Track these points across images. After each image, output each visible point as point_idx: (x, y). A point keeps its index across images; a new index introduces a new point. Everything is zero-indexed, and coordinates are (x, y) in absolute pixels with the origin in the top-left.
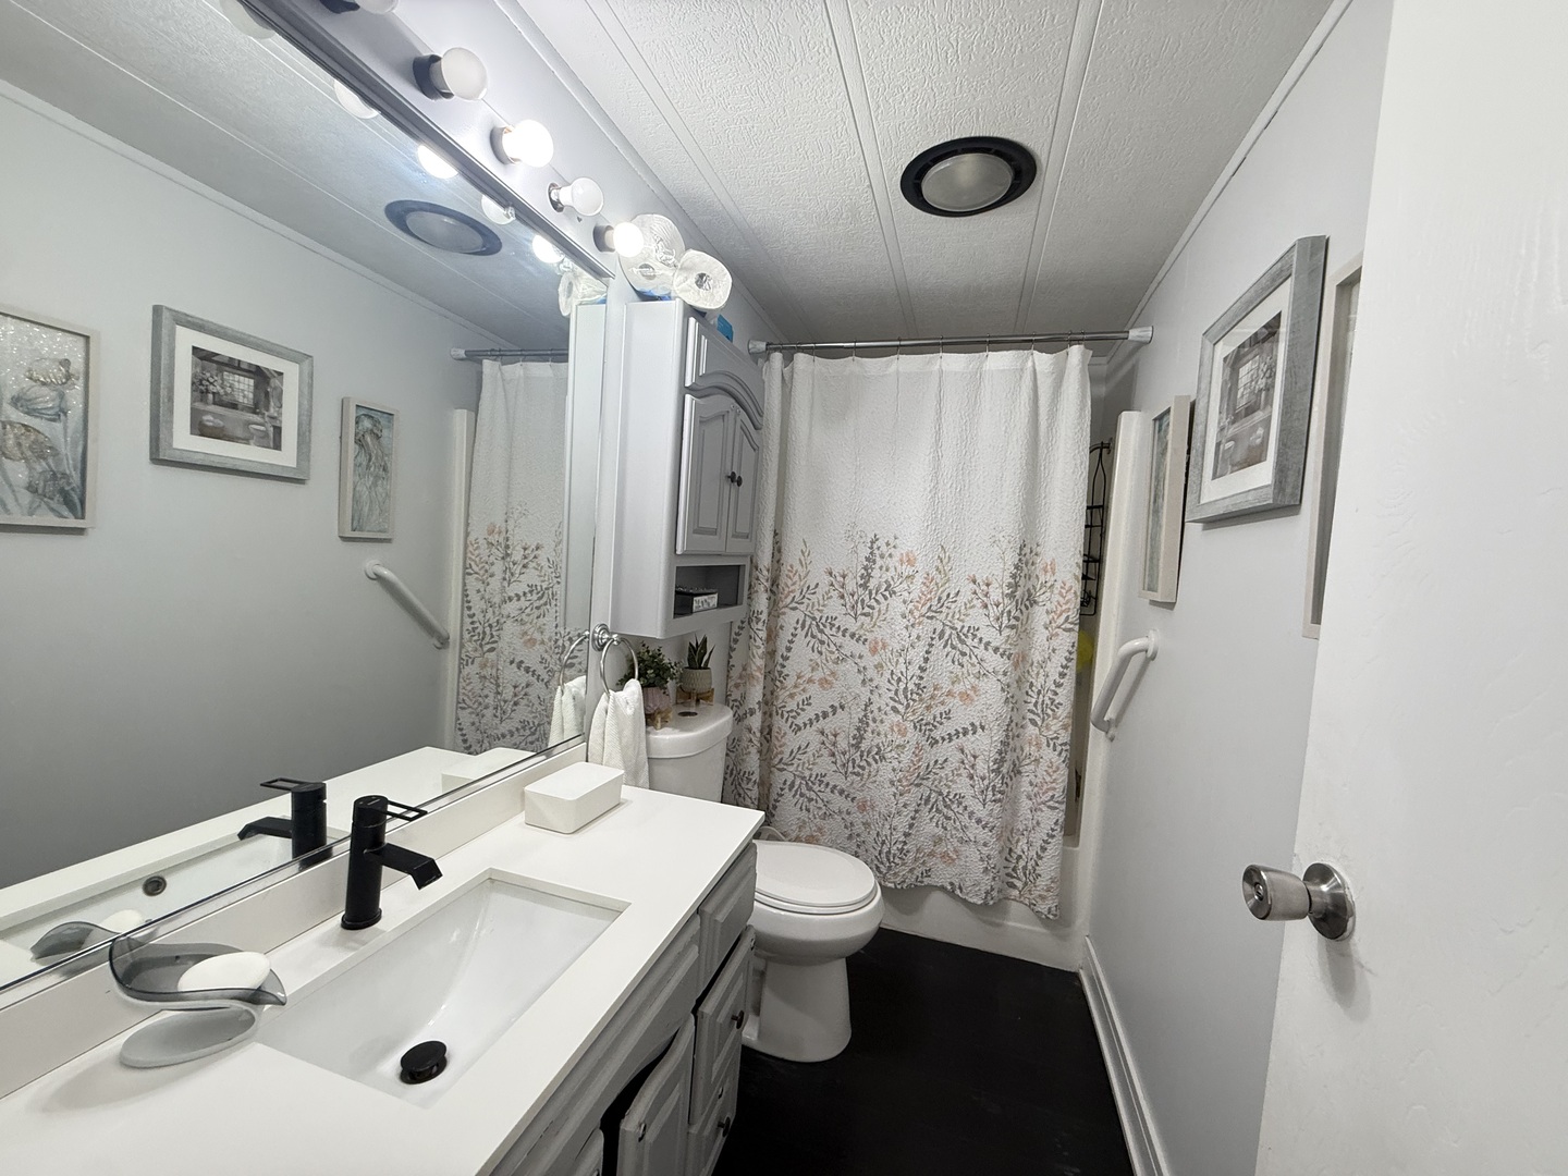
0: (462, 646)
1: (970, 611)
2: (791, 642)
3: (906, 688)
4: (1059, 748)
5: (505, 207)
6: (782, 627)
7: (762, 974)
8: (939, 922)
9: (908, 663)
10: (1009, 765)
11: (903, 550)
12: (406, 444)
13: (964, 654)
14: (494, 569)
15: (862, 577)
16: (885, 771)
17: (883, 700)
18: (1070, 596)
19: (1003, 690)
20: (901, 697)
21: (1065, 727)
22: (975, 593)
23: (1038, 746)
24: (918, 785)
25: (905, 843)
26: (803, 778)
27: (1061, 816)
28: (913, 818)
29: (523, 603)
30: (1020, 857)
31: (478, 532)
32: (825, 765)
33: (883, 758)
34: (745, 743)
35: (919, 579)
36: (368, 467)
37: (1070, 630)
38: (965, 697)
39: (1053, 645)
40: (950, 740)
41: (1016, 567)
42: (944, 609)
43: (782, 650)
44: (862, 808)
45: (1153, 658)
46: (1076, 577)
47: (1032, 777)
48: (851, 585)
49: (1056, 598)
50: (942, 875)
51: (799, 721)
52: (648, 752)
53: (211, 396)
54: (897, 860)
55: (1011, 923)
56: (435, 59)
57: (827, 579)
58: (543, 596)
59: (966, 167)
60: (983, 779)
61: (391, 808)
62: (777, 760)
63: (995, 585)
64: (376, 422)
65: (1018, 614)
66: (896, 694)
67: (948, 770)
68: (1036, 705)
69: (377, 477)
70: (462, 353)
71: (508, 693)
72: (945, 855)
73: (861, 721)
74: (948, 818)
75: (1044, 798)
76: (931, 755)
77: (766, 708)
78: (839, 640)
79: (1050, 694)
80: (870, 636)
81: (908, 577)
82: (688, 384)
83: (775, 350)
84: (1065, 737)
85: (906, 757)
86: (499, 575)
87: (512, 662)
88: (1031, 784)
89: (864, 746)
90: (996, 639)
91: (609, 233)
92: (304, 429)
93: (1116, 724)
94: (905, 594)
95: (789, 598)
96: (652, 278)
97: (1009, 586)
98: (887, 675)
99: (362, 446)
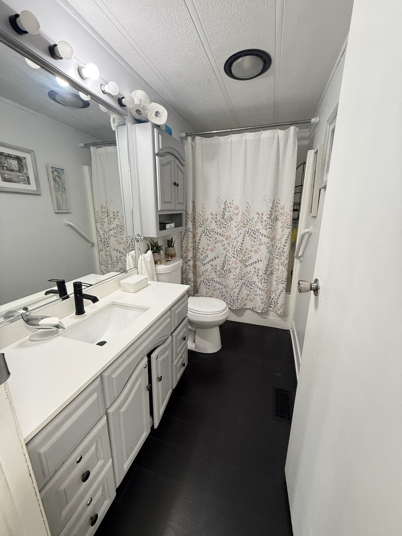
0: (99, 246)
1: (257, 224)
2: (200, 237)
3: (237, 250)
4: (284, 265)
5: (87, 95)
6: (197, 233)
7: (195, 332)
8: (248, 318)
9: (237, 242)
10: (269, 272)
11: (235, 205)
12: (69, 178)
13: (255, 238)
14: (104, 220)
15: (222, 215)
16: (231, 276)
17: (230, 254)
18: (289, 217)
19: (267, 249)
20: (236, 253)
21: (286, 259)
22: (258, 218)
23: (278, 265)
24: (241, 279)
25: (238, 296)
26: (207, 279)
27: (285, 286)
28: (240, 289)
29: (115, 231)
30: (273, 299)
31: (98, 208)
32: (213, 275)
33: (231, 272)
34: (188, 270)
35: (240, 214)
36: (59, 188)
37: (289, 228)
38: (256, 251)
39: (283, 232)
40: (251, 265)
41: (272, 208)
42: (249, 224)
43: (198, 240)
44: (225, 287)
45: (311, 234)
46: (291, 210)
47: (276, 275)
48: (219, 218)
49: (285, 217)
50: (250, 305)
51: (205, 262)
52: (156, 271)
53: (5, 168)
54: (236, 301)
55: (269, 317)
56: (55, 45)
57: (211, 216)
58: (121, 228)
59: (246, 61)
60: (261, 276)
61: (83, 284)
62: (198, 275)
63: (265, 215)
64: (58, 173)
65: (272, 224)
66: (234, 252)
67: (251, 274)
68: (278, 253)
69: (62, 192)
70: (83, 145)
71: (115, 260)
72: (250, 299)
73: (224, 261)
74: (251, 289)
75: (280, 281)
76: (245, 270)
77: (194, 259)
78: (216, 236)
79: (282, 249)
80: (225, 234)
81: (237, 214)
82: (156, 152)
83: (189, 136)
84: (286, 262)
85: (238, 271)
86: (107, 222)
88: (276, 277)
89: (225, 269)
90: (265, 233)
91: (123, 100)
92: (36, 177)
93: (302, 256)
94: (236, 219)
95: (199, 223)
96: (140, 114)
97: (269, 215)
98: (231, 246)
99: (55, 181)
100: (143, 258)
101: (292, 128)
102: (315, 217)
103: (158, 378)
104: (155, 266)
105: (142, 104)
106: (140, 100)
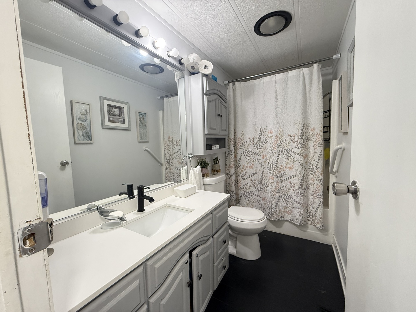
0: (165, 165)
1: (290, 144)
2: (241, 157)
3: (273, 167)
6: (238, 153)
7: (236, 238)
8: (287, 230)
9: (273, 160)
10: (305, 187)
11: (269, 130)
12: (149, 120)
13: (289, 156)
14: (170, 147)
15: (259, 138)
16: (269, 189)
17: (267, 171)
18: (320, 136)
19: (301, 165)
20: (271, 169)
21: (321, 174)
22: (291, 139)
23: (313, 180)
24: (278, 193)
25: (276, 208)
26: (247, 192)
27: (322, 200)
28: (278, 202)
29: (177, 154)
30: (310, 212)
31: (166, 139)
32: (252, 189)
33: (268, 186)
34: (231, 184)
35: (274, 137)
36: (142, 126)
37: (320, 146)
38: (290, 168)
39: (315, 151)
40: (287, 180)
41: (302, 130)
42: (282, 144)
43: (238, 159)
44: (264, 200)
45: (344, 150)
46: (321, 131)
47: (312, 189)
48: (256, 141)
49: (315, 137)
50: (287, 217)
51: (245, 177)
52: (203, 183)
53: (111, 114)
54: (274, 213)
55: (309, 231)
56: (139, 30)
57: (249, 140)
59: (271, 21)
60: (297, 190)
61: (144, 187)
62: (239, 188)
63: (296, 136)
64: (143, 116)
65: (304, 143)
66: (270, 168)
67: (287, 188)
68: (312, 169)
69: (144, 128)
70: (159, 97)
72: (288, 212)
73: (261, 177)
74: (288, 202)
75: (316, 195)
76: (281, 185)
77: (236, 175)
78: (254, 156)
79: (316, 165)
80: (262, 154)
81: (271, 137)
82: (204, 93)
83: (231, 82)
84: (321, 177)
85: (274, 185)
86: (172, 148)
87: (176, 168)
88: (312, 191)
89: (263, 183)
90: (298, 151)
91: (182, 60)
92: (129, 119)
93: (337, 171)
94: (270, 141)
95: (239, 146)
96: (194, 69)
97: (300, 136)
98: (267, 164)
99: (141, 121)
100: (193, 171)
101: (316, 66)
102: (346, 133)
103: (198, 276)
104: (203, 179)
105: (195, 62)
106: (194, 60)
